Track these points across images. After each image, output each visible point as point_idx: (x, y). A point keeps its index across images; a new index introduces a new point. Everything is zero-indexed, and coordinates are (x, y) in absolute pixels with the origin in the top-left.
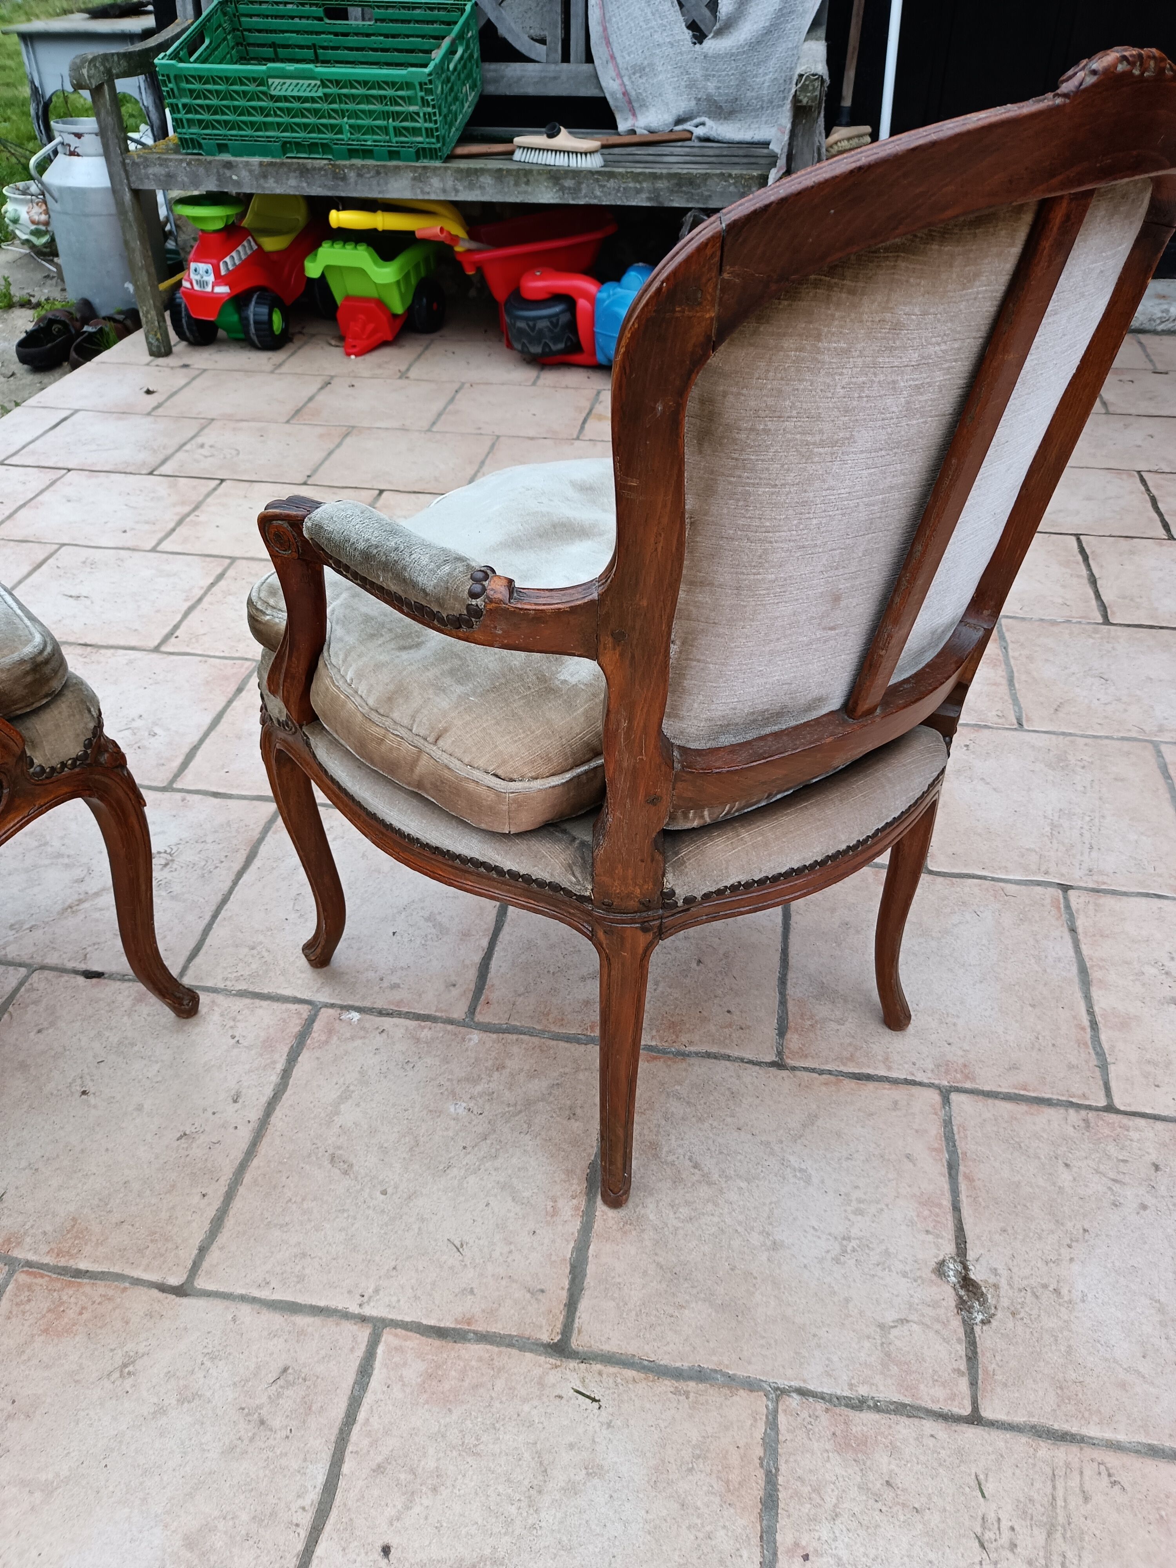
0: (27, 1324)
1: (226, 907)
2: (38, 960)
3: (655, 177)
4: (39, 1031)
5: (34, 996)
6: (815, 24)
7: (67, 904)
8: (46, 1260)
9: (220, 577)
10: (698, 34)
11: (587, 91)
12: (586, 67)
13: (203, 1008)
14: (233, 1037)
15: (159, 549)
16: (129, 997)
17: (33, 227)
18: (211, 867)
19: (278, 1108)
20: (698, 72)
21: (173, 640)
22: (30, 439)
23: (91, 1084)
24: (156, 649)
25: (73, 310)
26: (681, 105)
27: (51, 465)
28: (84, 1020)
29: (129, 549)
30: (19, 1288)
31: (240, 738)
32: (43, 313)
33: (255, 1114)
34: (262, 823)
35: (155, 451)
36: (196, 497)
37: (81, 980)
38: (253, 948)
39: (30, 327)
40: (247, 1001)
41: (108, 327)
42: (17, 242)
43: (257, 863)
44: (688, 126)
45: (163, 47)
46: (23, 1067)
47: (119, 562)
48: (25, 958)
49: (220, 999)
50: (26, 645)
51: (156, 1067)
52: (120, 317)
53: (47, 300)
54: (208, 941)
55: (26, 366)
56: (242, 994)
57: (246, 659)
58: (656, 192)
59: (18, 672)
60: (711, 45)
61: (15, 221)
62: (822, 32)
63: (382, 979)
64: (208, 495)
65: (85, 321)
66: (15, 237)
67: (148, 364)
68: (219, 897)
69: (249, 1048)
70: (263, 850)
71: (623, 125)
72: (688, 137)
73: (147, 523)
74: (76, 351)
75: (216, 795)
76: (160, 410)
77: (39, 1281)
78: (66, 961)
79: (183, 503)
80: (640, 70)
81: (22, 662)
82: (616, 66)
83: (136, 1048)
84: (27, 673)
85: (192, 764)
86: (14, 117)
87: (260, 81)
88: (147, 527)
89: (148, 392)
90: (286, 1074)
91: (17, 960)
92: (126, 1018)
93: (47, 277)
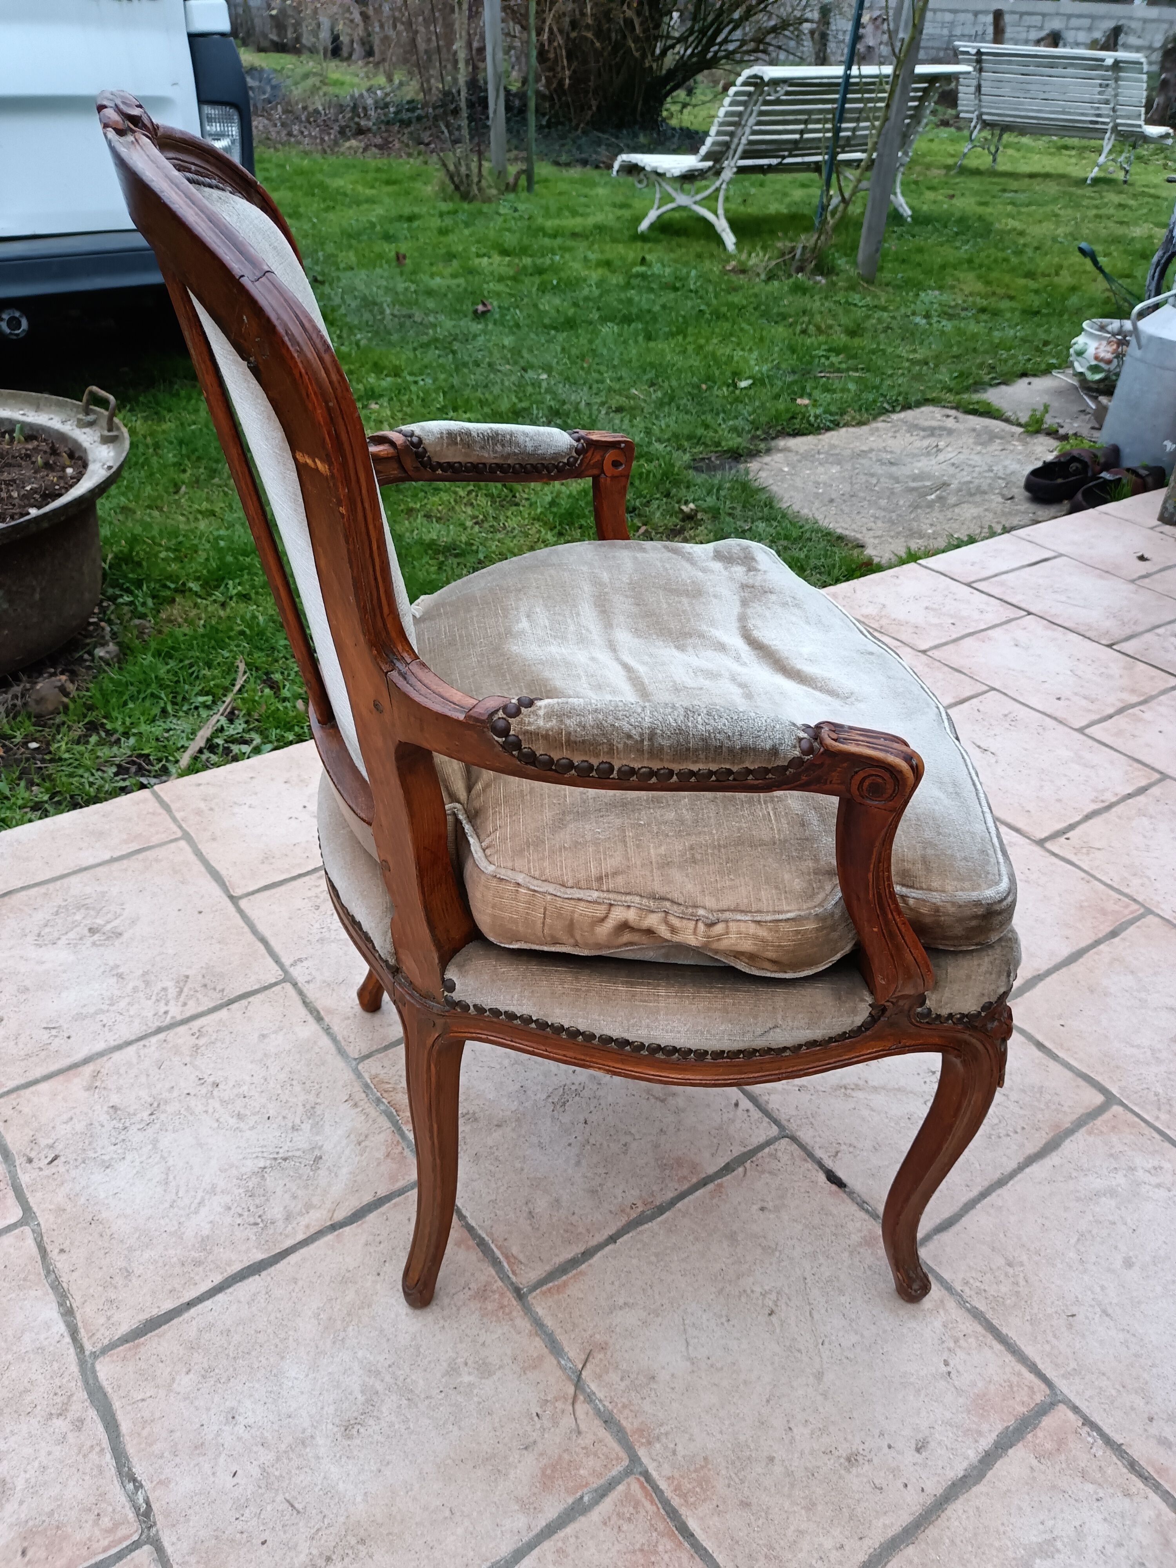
0: (617, 1547)
1: (999, 1191)
2: (793, 1126)
4: (762, 1209)
5: (774, 1165)
7: (844, 1082)
8: (663, 1485)
9: (1142, 791)
13: (928, 1302)
14: (946, 1363)
15: (1087, 731)
16: (860, 1231)
17: (1094, 363)
18: (1003, 1132)
19: (961, 1499)
21: (1062, 840)
22: (1005, 569)
23: (784, 1307)
24: (1041, 843)
25: (1099, 454)
27: (1014, 602)
28: (806, 1226)
29: (1055, 719)
30: (628, 1496)
31: (1092, 992)
32: (1068, 447)
33: (935, 1487)
34: (1080, 1111)
35: (1124, 624)
36: (1150, 688)
37: (822, 1177)
38: (1010, 1265)
39: (1050, 457)
40: (980, 1329)
41: (1127, 478)
42: (1070, 371)
43: (1054, 1159)
46: (732, 1237)
47: (1040, 730)
48: (782, 1118)
49: (951, 1304)
50: (990, 886)
51: (854, 1338)
52: (1144, 472)
53: (1075, 434)
54: (964, 1221)
55: (1027, 494)
56: (977, 1315)
57: (1135, 900)
59: (968, 912)
61: (1080, 354)
63: (1151, 1419)
64: (1164, 692)
65: (1106, 467)
66: (1071, 365)
67: (1152, 528)
68: (997, 1175)
69: (959, 1391)
70: (1068, 1146)
73: (1085, 698)
74: (1084, 494)
75: (1040, 1046)
76: (1147, 580)
77: (647, 1504)
78: (817, 1147)
79: (1133, 691)
81: (977, 903)
83: (843, 1299)
84: (975, 917)
85: (1027, 995)
86: (1115, 254)
88: (1084, 703)
89: (1142, 558)
90: (988, 1460)
91: (775, 1114)
92: (846, 1254)
93: (1083, 411)
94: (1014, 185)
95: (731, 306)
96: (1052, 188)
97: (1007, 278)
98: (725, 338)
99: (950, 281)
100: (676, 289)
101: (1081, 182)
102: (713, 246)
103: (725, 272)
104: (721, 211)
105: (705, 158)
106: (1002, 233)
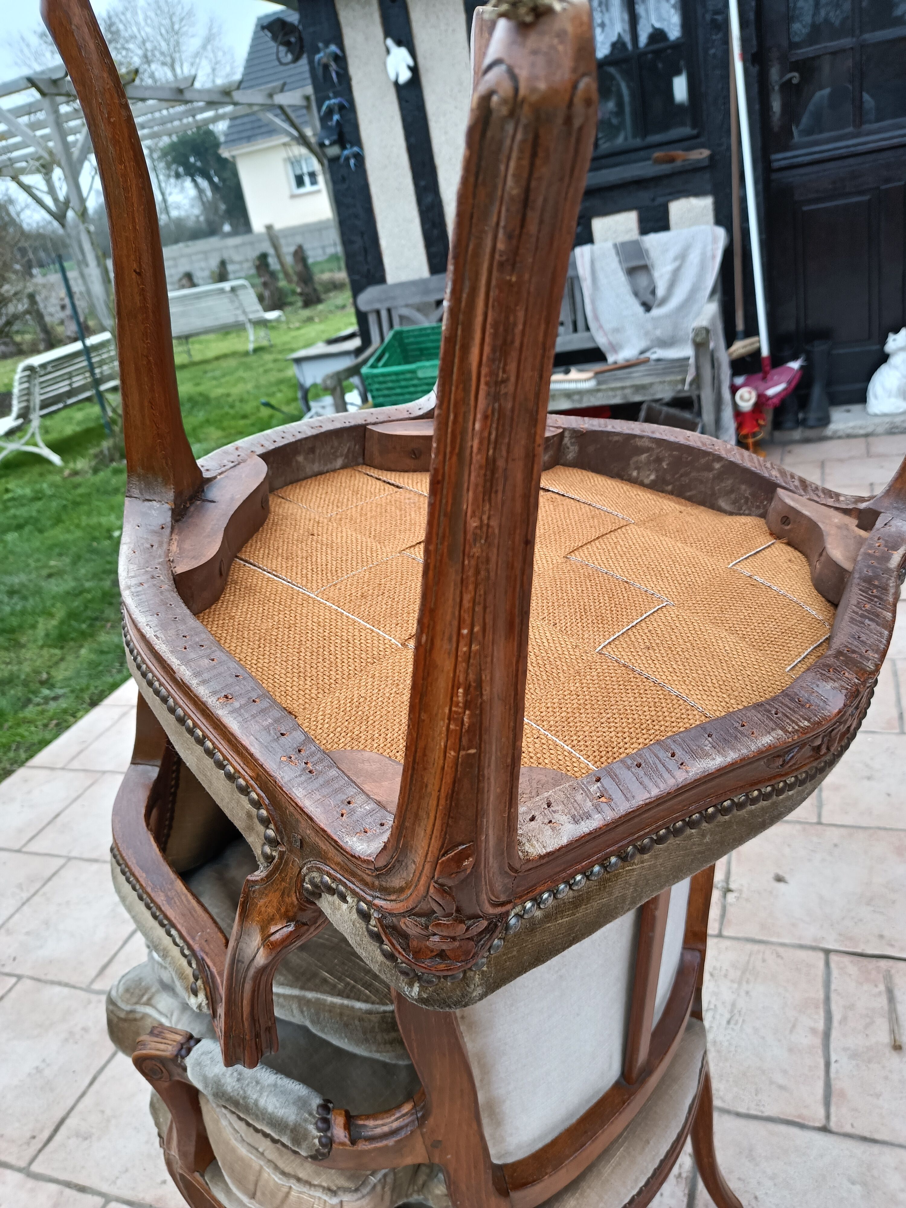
3: (623, 388)
6: (713, 292)
10: (648, 307)
11: (588, 345)
12: (586, 334)
20: (649, 326)
26: (643, 344)
44: (647, 355)
45: (365, 362)
58: (625, 396)
60: (656, 312)
62: (717, 297)
71: (611, 359)
72: (647, 360)
80: (617, 330)
82: (604, 331)
87: (413, 372)
94: (208, 367)
95: (81, 495)
96: (232, 363)
97: (233, 423)
98: (89, 514)
99: (202, 436)
100: (40, 499)
101: (246, 354)
102: (47, 466)
103: (64, 479)
104: (41, 444)
105: (18, 417)
106: (218, 399)
